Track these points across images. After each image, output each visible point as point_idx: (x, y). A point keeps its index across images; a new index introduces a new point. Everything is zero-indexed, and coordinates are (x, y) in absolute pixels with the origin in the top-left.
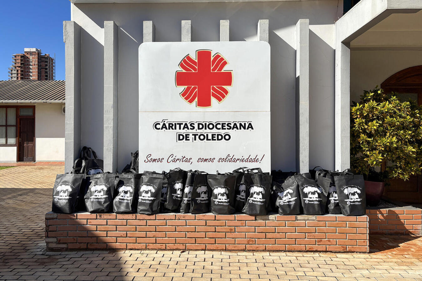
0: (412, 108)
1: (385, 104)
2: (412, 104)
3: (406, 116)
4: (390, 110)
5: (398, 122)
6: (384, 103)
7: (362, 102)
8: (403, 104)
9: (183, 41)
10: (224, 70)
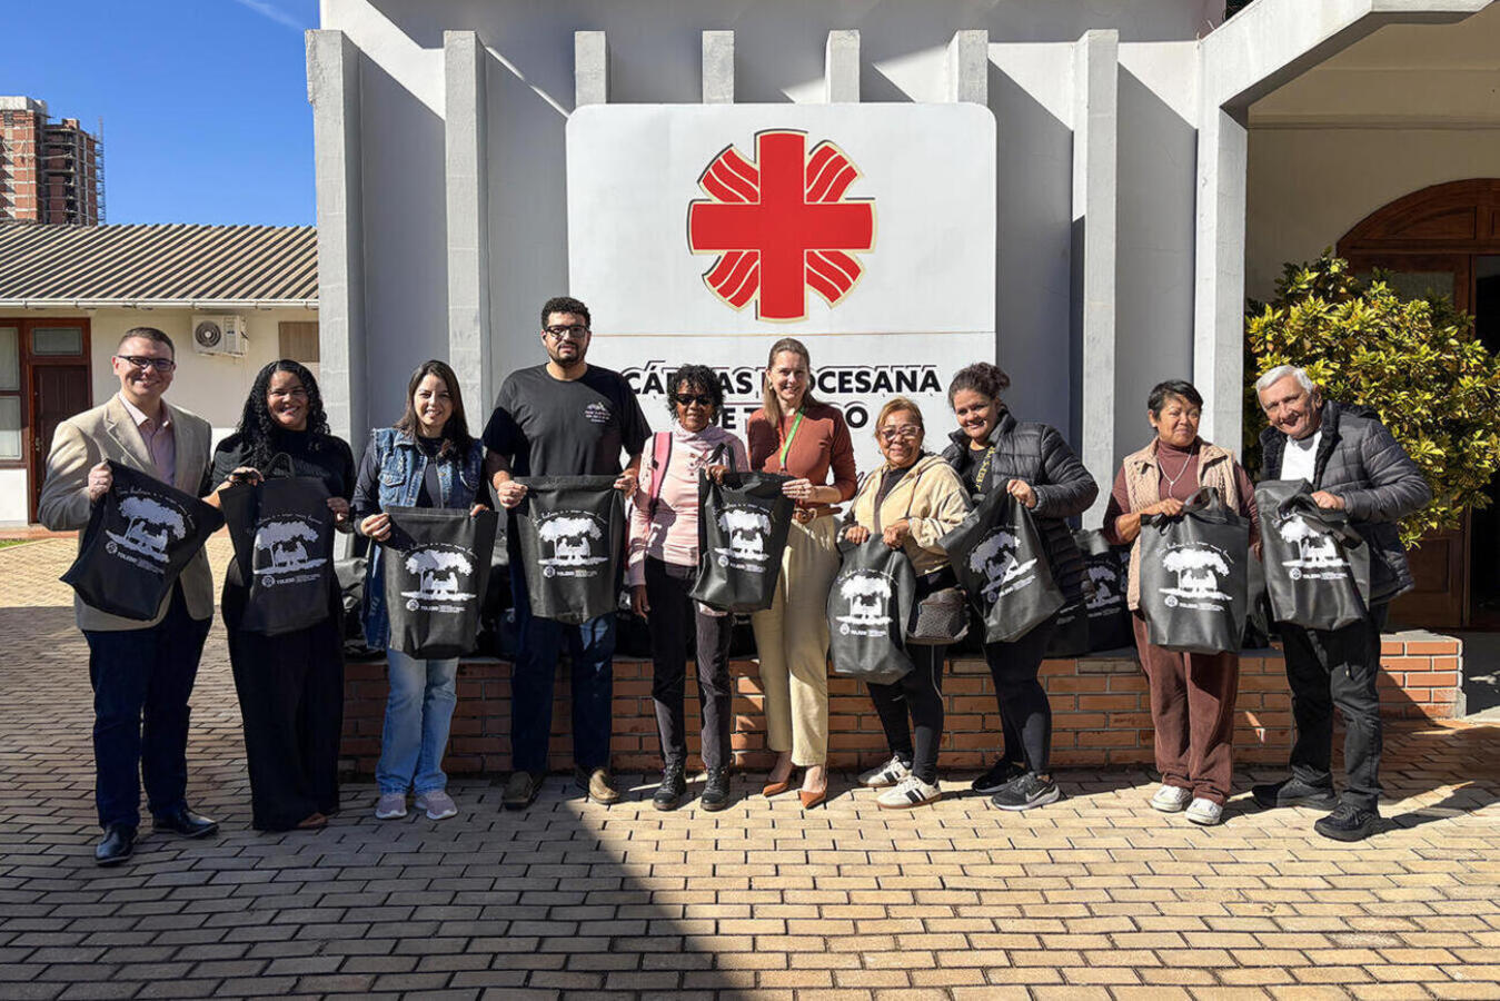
0: (1436, 319)
1: (1353, 307)
2: (1437, 308)
3: (1417, 344)
4: (1369, 326)
5: (1393, 363)
6: (1350, 303)
7: (1278, 300)
8: (1408, 308)
9: (710, 102)
10: (847, 199)
